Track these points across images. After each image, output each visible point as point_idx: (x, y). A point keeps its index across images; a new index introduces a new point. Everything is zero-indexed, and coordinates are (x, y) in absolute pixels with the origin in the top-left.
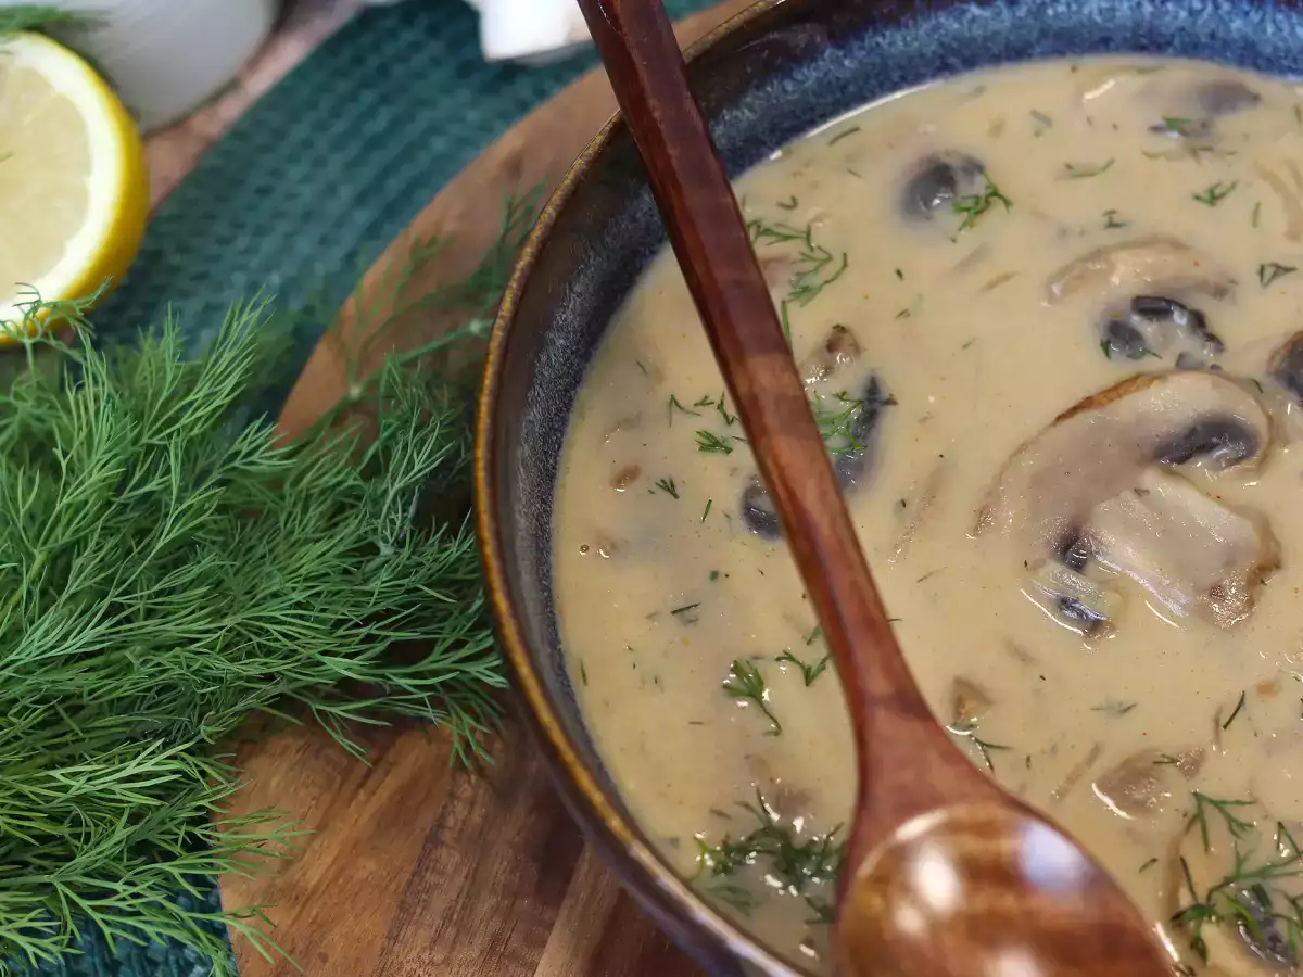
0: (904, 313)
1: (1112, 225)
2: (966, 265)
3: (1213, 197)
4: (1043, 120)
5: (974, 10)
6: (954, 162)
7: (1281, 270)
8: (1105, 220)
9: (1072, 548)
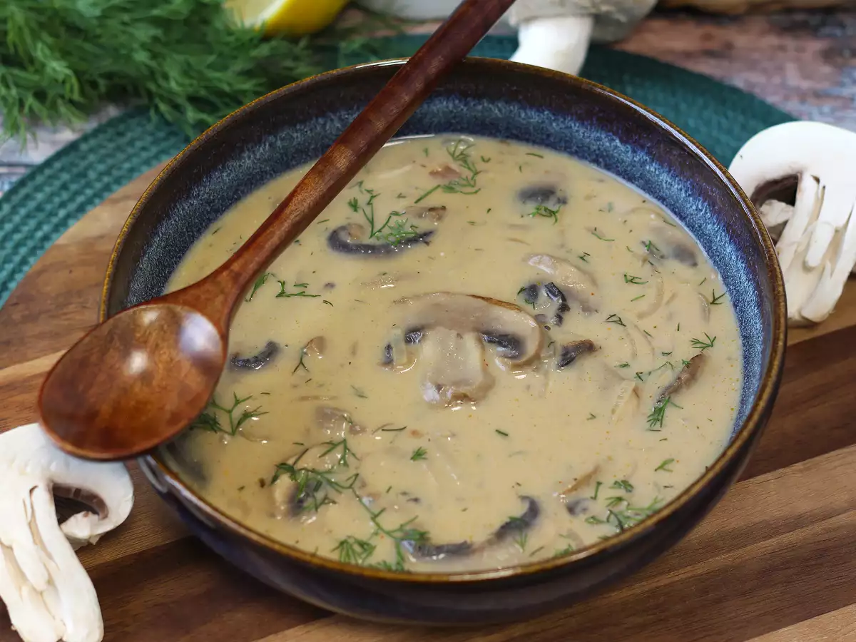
0: (472, 223)
1: (582, 258)
2: (513, 226)
3: (632, 281)
4: (610, 208)
5: (618, 142)
6: (559, 194)
7: (620, 322)
8: (582, 255)
9: (413, 334)
